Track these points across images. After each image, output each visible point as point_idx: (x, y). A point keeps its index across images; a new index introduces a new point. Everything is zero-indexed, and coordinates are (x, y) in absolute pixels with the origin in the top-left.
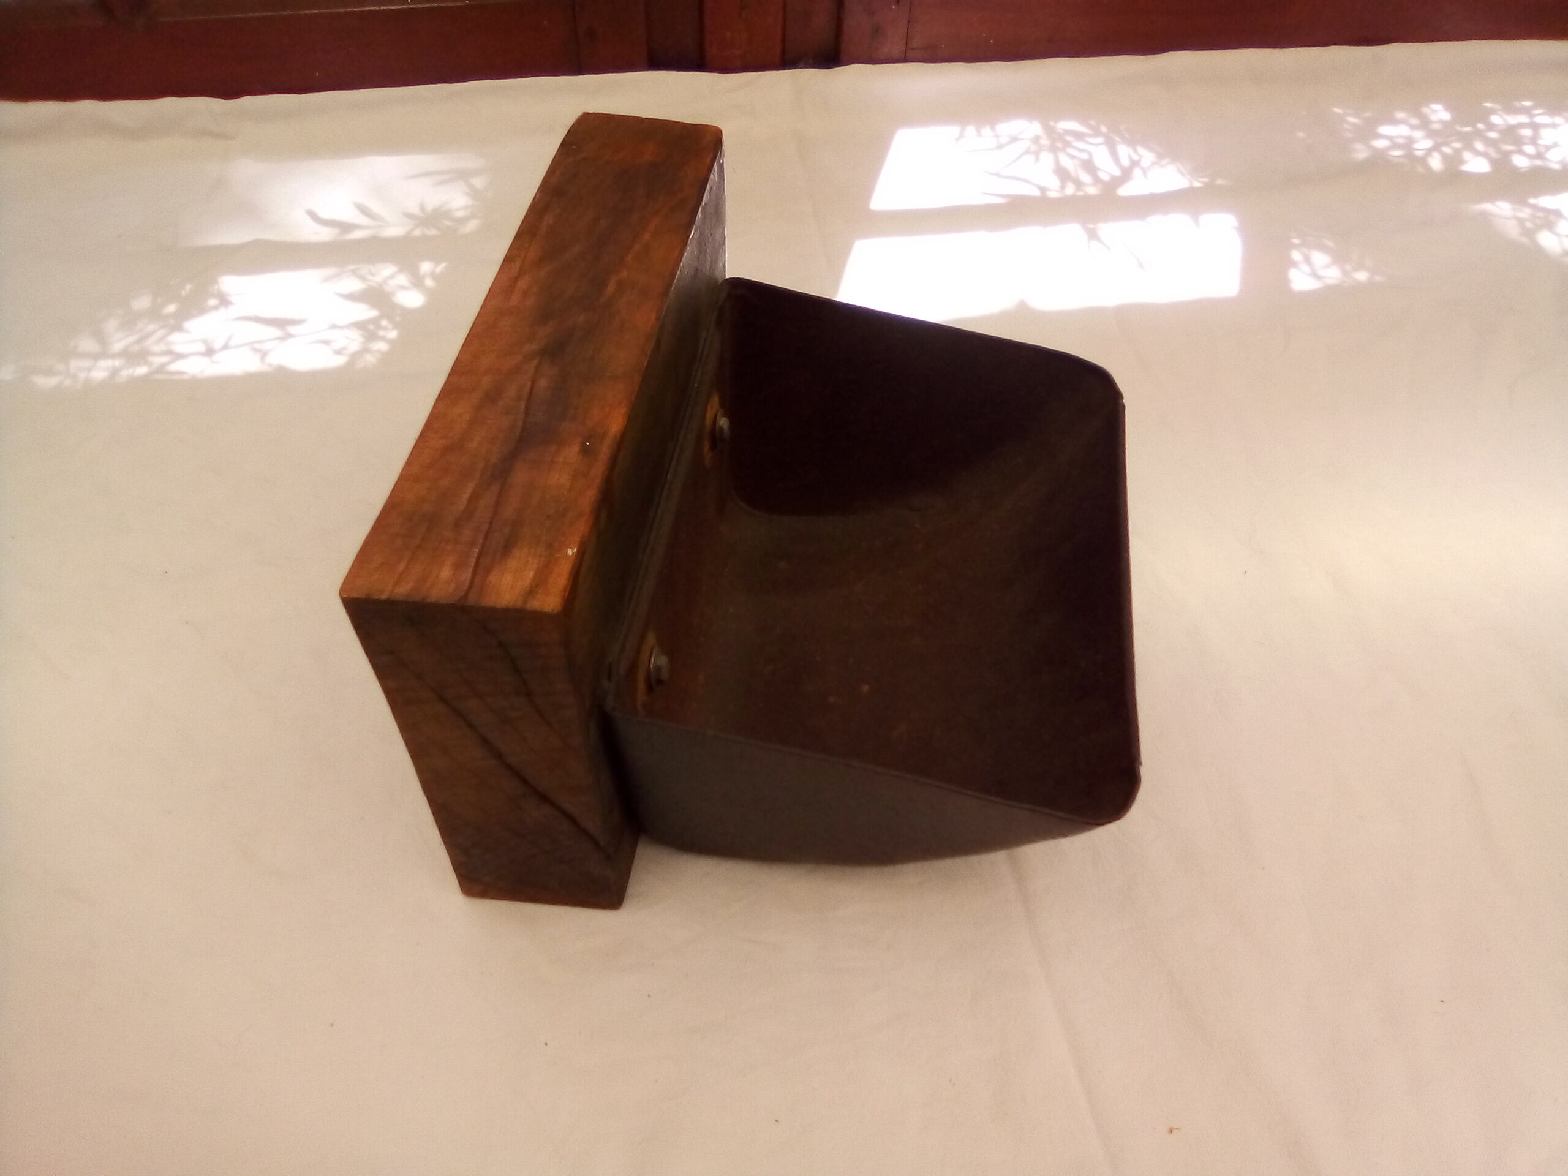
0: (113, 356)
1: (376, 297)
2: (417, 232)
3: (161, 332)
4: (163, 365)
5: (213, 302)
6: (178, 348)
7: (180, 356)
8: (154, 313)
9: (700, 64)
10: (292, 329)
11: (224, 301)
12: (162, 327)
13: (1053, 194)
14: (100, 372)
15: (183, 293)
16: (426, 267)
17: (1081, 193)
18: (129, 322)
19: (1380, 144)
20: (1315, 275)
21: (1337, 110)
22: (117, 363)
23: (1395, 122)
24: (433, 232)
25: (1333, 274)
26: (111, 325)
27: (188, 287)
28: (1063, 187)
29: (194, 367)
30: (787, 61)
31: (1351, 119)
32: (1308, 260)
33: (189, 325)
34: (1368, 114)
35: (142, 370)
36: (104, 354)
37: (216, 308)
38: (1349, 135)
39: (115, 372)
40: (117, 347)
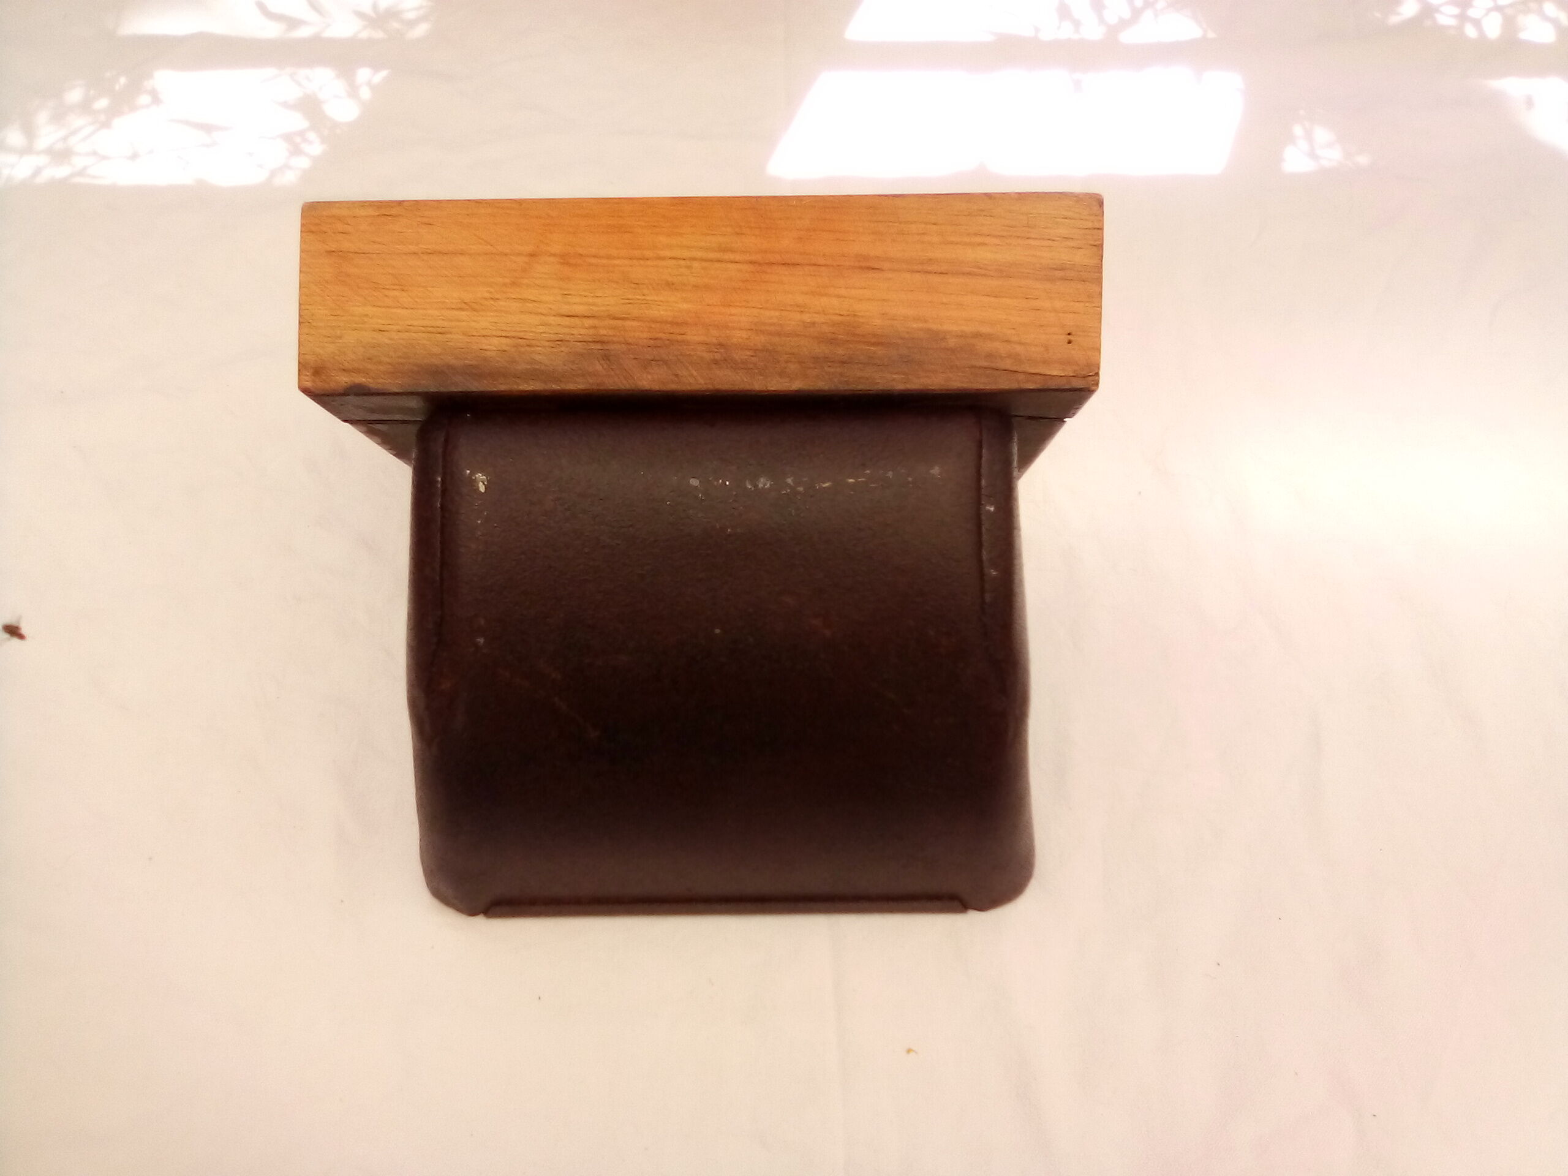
0: (39, 153)
1: (310, 106)
2: (364, 35)
3: (90, 129)
4: (85, 168)
5: (144, 99)
6: (103, 149)
7: (104, 158)
8: (85, 107)
10: (218, 136)
11: (156, 99)
12: (92, 123)
13: (1046, 36)
14: (22, 168)
15: (117, 87)
16: (364, 74)
17: (1076, 37)
18: (59, 117)
20: (1313, 155)
22: (39, 161)
24: (379, 35)
25: (1332, 156)
26: (42, 118)
27: (123, 80)
29: (116, 172)
32: (1309, 136)
33: (117, 122)
35: (61, 172)
36: (27, 150)
37: (146, 106)
39: (38, 171)
40: (42, 143)
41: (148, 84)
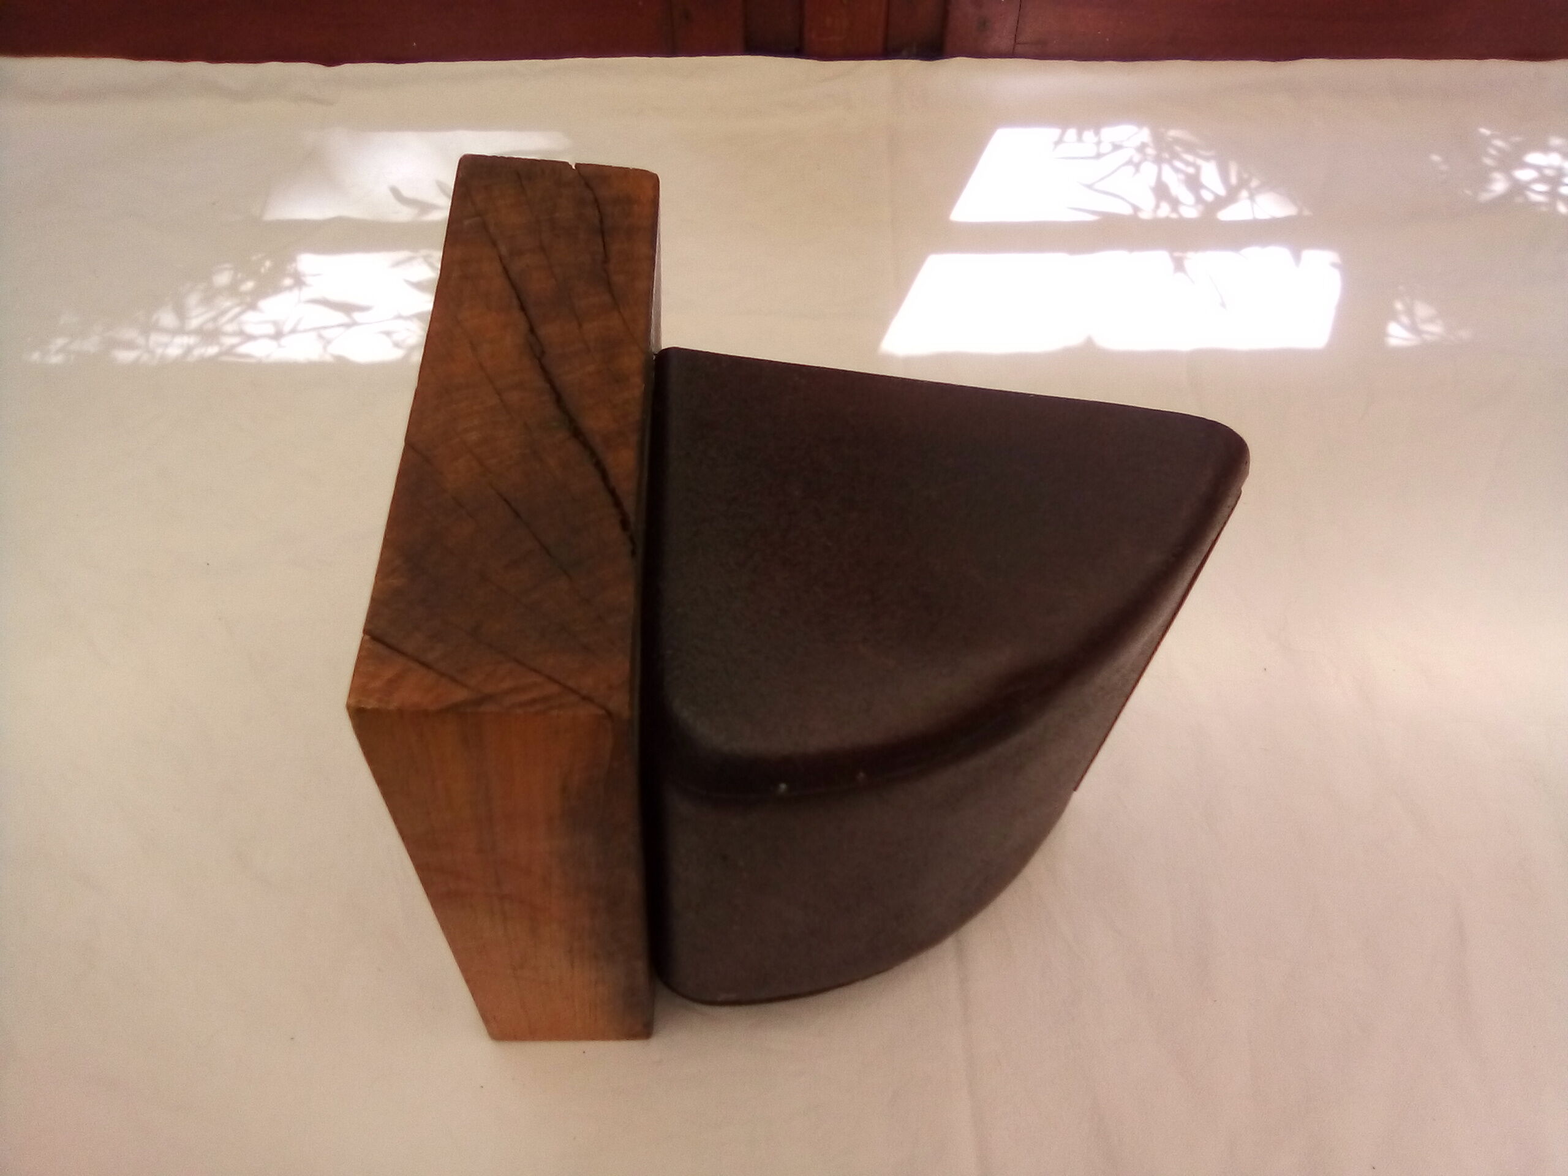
0: (189, 333)
3: (237, 310)
4: (233, 346)
5: (288, 282)
6: (249, 329)
7: (250, 338)
8: (232, 289)
9: (796, 49)
10: (357, 316)
11: (299, 281)
12: (239, 305)
13: (1146, 215)
14: (175, 347)
15: (263, 270)
17: (1174, 216)
18: (208, 299)
19: (1524, 175)
20: (1414, 328)
21: (1485, 131)
22: (191, 340)
23: (1546, 149)
25: (1435, 329)
26: (193, 300)
27: (268, 264)
28: (1157, 207)
29: (261, 350)
30: (888, 51)
31: (1499, 143)
32: (1410, 312)
33: (264, 304)
34: (1517, 139)
35: (212, 350)
36: (181, 331)
37: (290, 288)
38: (1488, 162)
39: (189, 350)
40: (194, 323)
41: (290, 268)
